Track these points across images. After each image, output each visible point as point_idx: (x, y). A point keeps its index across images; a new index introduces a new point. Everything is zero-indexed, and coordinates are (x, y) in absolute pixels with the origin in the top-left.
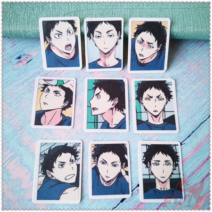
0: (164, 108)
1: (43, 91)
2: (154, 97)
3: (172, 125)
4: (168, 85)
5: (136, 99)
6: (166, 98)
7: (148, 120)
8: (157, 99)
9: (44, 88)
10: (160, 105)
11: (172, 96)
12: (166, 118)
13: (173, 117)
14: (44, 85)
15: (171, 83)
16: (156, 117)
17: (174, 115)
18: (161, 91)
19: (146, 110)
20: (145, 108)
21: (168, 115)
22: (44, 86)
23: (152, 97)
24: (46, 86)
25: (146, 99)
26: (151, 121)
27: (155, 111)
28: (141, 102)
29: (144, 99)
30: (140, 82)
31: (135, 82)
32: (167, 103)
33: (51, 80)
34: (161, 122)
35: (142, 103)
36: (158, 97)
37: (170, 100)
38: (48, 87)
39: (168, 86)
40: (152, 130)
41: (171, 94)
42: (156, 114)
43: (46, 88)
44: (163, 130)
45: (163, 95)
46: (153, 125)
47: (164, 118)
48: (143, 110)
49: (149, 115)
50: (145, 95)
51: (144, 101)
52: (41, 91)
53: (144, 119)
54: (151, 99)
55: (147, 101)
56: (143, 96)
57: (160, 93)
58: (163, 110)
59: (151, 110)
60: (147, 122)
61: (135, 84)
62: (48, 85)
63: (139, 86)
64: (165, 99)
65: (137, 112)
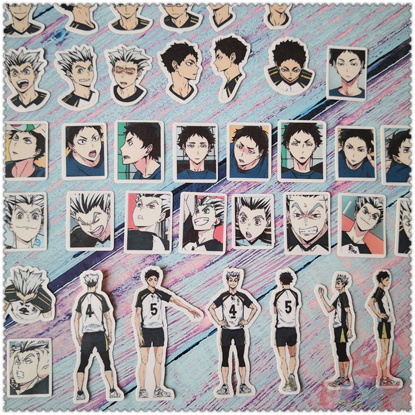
0: (312, 154)
1: (11, 138)
2: (302, 142)
3: (319, 174)
4: (318, 128)
5: (282, 144)
6: (315, 143)
7: (293, 168)
8: (305, 144)
9: (12, 135)
10: (307, 151)
11: (322, 141)
12: (313, 166)
13: (320, 165)
14: (12, 131)
15: (322, 126)
16: (303, 164)
17: (322, 163)
18: (310, 135)
19: (292, 156)
20: (291, 154)
21: (316, 162)
22: (12, 133)
23: (299, 142)
24: (14, 132)
25: (292, 144)
26: (297, 169)
27: (302, 158)
28: (287, 147)
29: (290, 144)
30: (288, 124)
31: (282, 123)
32: (315, 149)
33: (20, 125)
34: (308, 170)
35: (289, 149)
36: (306, 142)
37: (319, 145)
38: (17, 133)
39: (318, 130)
40: (297, 178)
41: (321, 139)
42: (302, 161)
43: (15, 135)
44: (309, 178)
45: (312, 140)
46: (298, 173)
47: (311, 166)
48: (289, 156)
49: (295, 162)
50: (292, 140)
51: (290, 146)
52: (10, 139)
53: (289, 167)
54: (298, 144)
55: (294, 146)
56: (290, 141)
57: (309, 137)
58: (311, 157)
59: (297, 156)
60: (293, 170)
61: (282, 126)
62: (16, 131)
63: (286, 129)
64: (314, 145)
65: (282, 159)
